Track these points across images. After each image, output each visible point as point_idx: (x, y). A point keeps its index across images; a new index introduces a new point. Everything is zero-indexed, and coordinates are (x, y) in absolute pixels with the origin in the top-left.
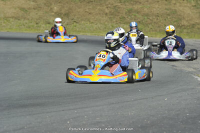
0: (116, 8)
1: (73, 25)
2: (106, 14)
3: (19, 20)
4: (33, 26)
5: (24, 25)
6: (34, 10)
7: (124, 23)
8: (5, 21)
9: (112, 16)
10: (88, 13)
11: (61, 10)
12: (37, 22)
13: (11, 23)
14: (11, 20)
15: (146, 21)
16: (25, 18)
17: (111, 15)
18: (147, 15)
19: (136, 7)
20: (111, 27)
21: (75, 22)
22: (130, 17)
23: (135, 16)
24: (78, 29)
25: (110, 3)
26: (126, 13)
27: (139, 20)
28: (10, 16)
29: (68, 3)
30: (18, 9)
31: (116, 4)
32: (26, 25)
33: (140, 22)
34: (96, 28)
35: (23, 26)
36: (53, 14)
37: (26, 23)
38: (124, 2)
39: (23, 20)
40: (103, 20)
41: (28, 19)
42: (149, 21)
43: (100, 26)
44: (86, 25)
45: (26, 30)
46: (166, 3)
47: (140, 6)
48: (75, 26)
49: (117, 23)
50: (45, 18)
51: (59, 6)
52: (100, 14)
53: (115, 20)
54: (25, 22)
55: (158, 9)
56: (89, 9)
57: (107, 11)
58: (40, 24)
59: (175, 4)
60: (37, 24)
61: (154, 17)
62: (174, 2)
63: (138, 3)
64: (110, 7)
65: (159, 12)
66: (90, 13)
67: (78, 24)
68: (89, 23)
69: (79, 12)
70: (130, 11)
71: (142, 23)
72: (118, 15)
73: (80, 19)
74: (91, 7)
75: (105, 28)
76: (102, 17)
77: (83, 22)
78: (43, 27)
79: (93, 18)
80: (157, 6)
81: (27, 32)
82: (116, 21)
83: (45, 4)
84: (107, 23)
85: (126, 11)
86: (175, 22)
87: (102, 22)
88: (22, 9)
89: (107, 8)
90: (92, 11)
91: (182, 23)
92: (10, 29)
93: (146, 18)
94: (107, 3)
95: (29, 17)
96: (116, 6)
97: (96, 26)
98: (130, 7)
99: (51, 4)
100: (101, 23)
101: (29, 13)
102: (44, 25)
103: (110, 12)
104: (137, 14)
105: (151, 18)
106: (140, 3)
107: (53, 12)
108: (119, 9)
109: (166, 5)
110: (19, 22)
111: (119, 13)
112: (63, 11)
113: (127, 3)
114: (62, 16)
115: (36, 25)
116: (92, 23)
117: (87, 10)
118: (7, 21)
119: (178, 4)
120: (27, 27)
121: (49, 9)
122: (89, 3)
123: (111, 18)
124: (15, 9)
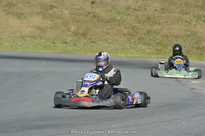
0: (135, 29)
1: (90, 45)
2: (124, 34)
3: (35, 39)
4: (49, 46)
5: (41, 45)
6: (51, 30)
7: (143, 44)
8: (22, 40)
9: (130, 37)
10: (105, 34)
11: (78, 30)
12: (54, 42)
13: (27, 42)
14: (28, 39)
15: (166, 42)
16: (41, 38)
17: (130, 35)
18: (166, 36)
19: (155, 28)
20: (129, 48)
21: (92, 42)
22: (148, 38)
23: (154, 37)
24: (95, 49)
25: (128, 24)
26: (145, 34)
27: (158, 41)
28: (27, 35)
29: (85, 22)
30: (34, 28)
31: (135, 24)
32: (43, 44)
33: (158, 43)
34: (114, 49)
35: (39, 46)
36: (70, 33)
37: (43, 43)
38: (144, 22)
39: (39, 39)
40: (121, 40)
41: (45, 39)
42: (168, 43)
43: (117, 46)
44: (104, 45)
45: (42, 50)
46: (186, 24)
47: (159, 27)
48: (93, 46)
49: (135, 44)
50: (62, 37)
51: (76, 25)
52: (118, 34)
53: (133, 41)
54: (42, 41)
55: (178, 30)
56: (107, 29)
57: (125, 31)
58: (56, 44)
59: (195, 25)
60: (54, 43)
61: (174, 38)
62: (194, 23)
63: (157, 24)
64: (128, 28)
65: (178, 33)
66: (108, 33)
67: (95, 45)
68: (106, 43)
69: (97, 32)
70: (149, 32)
71: (161, 44)
72: (137, 36)
73: (97, 40)
74: (108, 27)
75: (123, 48)
76: (121, 37)
77: (100, 42)
78: (60, 47)
79: (111, 38)
80: (176, 27)
81: (43, 51)
82: (135, 42)
83: (62, 24)
84: (125, 44)
85: (145, 31)
86: (195, 44)
87: (120, 42)
88: (39, 28)
89: (126, 28)
90: (110, 31)
91: (203, 45)
92: (26, 48)
93: (165, 39)
94: (125, 23)
95: (45, 36)
96: (135, 26)
97: (113, 46)
98: (149, 28)
99: (68, 24)
100: (118, 44)
101: (46, 33)
102: (60, 45)
103: (128, 32)
104: (156, 35)
105: (170, 39)
106: (160, 24)
107: (70, 31)
108: (138, 30)
109: (186, 26)
110: (36, 41)
111: (137, 33)
112: (80, 31)
113: (146, 24)
114: (80, 35)
115: (52, 45)
116: (110, 43)
117: (105, 30)
118: (23, 40)
119: (198, 26)
120: (43, 47)
121: (67, 28)
122: (107, 22)
123: (129, 38)
124: (32, 28)
